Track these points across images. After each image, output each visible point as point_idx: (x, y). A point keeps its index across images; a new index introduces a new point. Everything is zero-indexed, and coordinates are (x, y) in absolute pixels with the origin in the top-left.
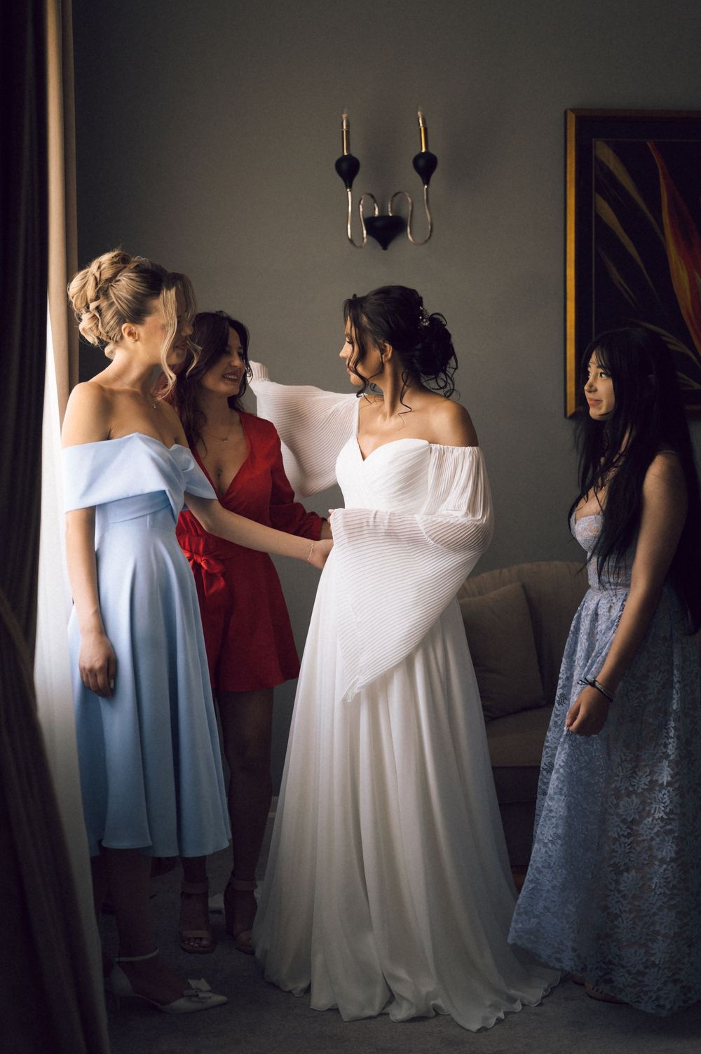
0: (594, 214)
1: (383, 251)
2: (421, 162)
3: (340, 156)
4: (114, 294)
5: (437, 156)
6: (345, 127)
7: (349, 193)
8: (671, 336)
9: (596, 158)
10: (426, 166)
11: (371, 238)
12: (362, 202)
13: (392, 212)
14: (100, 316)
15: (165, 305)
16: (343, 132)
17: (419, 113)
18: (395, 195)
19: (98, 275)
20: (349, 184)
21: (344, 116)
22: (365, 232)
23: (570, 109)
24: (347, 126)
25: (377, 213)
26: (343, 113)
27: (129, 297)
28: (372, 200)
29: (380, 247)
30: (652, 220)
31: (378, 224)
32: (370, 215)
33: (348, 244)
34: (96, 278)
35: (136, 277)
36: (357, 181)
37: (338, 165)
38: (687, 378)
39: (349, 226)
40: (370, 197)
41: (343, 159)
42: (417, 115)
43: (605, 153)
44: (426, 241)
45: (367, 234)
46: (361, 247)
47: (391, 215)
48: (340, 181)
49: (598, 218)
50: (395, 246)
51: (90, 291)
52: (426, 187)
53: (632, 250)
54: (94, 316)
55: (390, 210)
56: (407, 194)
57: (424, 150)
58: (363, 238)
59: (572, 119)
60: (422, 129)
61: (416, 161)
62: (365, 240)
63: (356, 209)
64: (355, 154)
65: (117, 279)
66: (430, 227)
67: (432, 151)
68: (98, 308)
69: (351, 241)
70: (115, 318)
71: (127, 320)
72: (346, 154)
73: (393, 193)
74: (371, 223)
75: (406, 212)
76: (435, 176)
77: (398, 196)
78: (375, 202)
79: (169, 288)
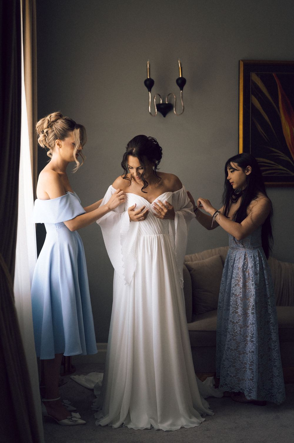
0: (251, 103)
1: (164, 118)
2: (180, 81)
3: (146, 78)
4: (55, 127)
5: (186, 78)
6: (148, 67)
7: (150, 94)
8: (282, 153)
9: (252, 80)
10: (181, 83)
11: (159, 113)
12: (155, 97)
13: (167, 102)
14: (47, 135)
15: (75, 135)
16: (147, 69)
17: (179, 61)
18: (169, 95)
19: (49, 120)
20: (150, 90)
21: (148, 62)
22: (156, 110)
23: (241, 60)
24: (149, 66)
25: (161, 102)
26: (147, 61)
27: (61, 129)
28: (159, 97)
29: (162, 116)
30: (275, 106)
31: (162, 106)
32: (158, 103)
33: (150, 114)
34: (48, 120)
35: (65, 121)
36: (153, 89)
37: (145, 82)
38: (289, 171)
39: (150, 107)
40: (158, 96)
41: (147, 80)
42: (178, 62)
43: (255, 78)
44: (182, 114)
45: (157, 110)
46: (154, 116)
47: (167, 103)
48: (146, 89)
49: (252, 105)
50: (169, 115)
51: (45, 125)
52: (181, 91)
53: (266, 118)
54: (45, 135)
55: (166, 101)
56: (174, 94)
57: (180, 76)
58: (155, 113)
59: (242, 64)
60: (180, 68)
61: (177, 81)
62: (156, 113)
63: (152, 100)
64: (152, 78)
65: (58, 121)
66: (183, 108)
67: (184, 77)
68: (47, 132)
69: (150, 113)
70: (53, 137)
71: (58, 138)
72: (148, 78)
73: (168, 94)
74: (159, 106)
75: (173, 102)
76: (185, 87)
77: (170, 95)
78: (161, 98)
79: (77, 129)
